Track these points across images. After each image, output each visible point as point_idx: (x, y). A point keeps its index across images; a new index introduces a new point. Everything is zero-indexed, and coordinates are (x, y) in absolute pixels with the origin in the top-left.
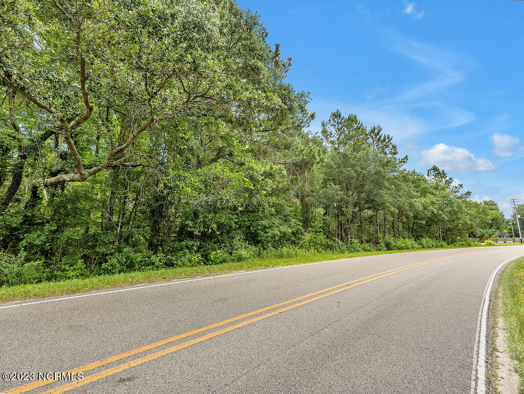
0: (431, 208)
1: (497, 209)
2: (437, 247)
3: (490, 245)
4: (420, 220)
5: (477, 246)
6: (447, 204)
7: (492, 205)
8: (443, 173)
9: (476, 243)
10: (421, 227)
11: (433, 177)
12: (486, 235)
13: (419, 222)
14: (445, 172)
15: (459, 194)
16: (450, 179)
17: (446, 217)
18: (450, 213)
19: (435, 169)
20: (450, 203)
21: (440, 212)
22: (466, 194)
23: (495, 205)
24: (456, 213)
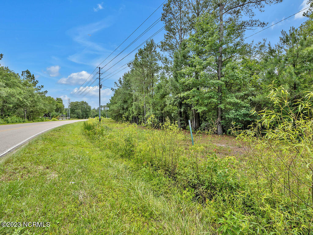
0: (18, 96)
1: (62, 103)
2: (20, 122)
3: (54, 120)
4: (10, 104)
5: (47, 121)
6: (31, 96)
7: (60, 100)
8: (33, 76)
9: (47, 119)
10: (9, 109)
11: (26, 77)
12: (55, 116)
13: (8, 105)
14: (34, 76)
15: (41, 91)
16: (37, 81)
17: (28, 104)
18: (32, 101)
19: (28, 72)
20: (32, 95)
21: (25, 100)
22: (45, 92)
23: (62, 100)
24: (36, 102)
